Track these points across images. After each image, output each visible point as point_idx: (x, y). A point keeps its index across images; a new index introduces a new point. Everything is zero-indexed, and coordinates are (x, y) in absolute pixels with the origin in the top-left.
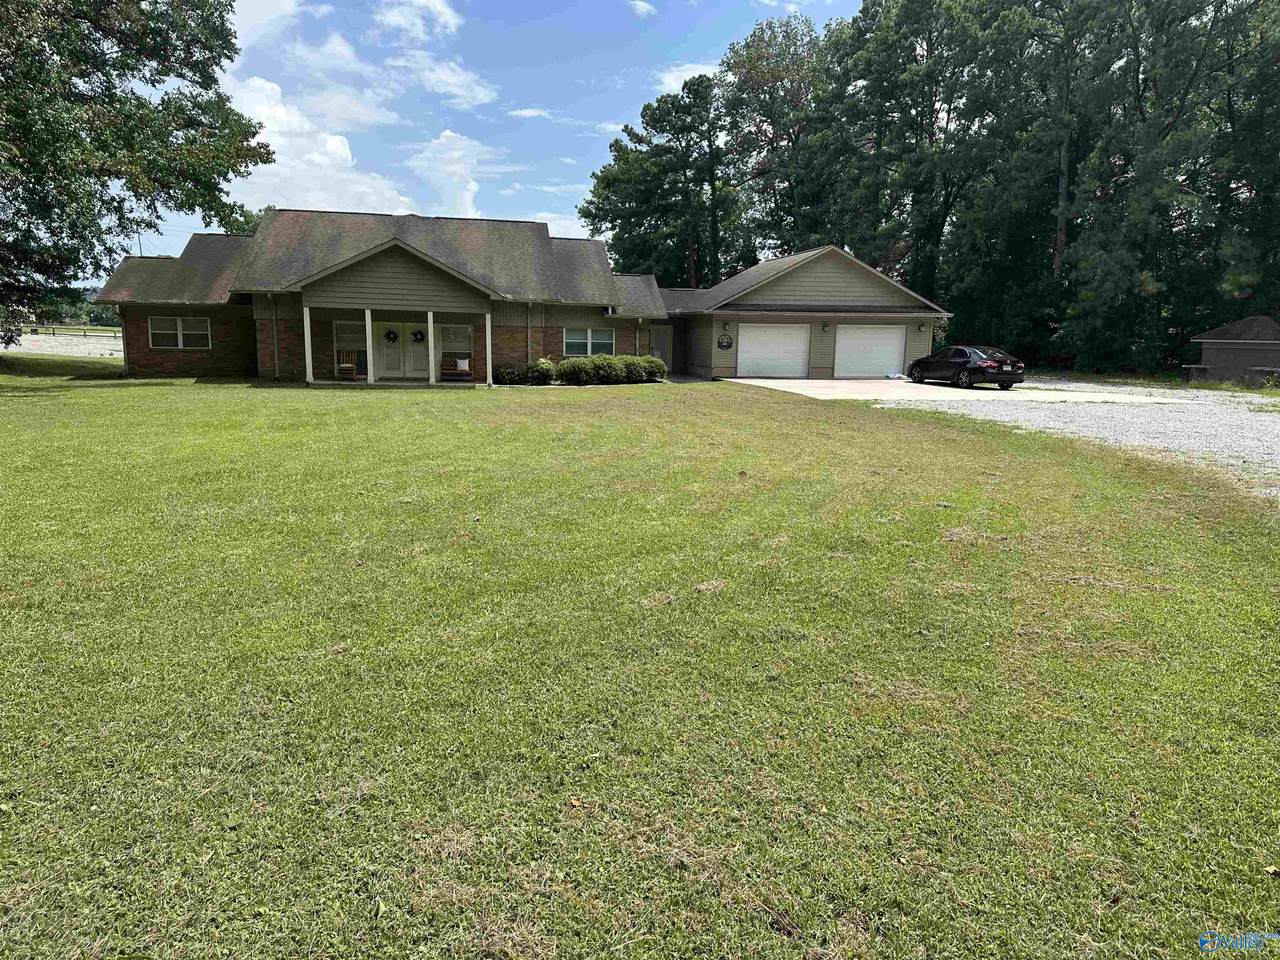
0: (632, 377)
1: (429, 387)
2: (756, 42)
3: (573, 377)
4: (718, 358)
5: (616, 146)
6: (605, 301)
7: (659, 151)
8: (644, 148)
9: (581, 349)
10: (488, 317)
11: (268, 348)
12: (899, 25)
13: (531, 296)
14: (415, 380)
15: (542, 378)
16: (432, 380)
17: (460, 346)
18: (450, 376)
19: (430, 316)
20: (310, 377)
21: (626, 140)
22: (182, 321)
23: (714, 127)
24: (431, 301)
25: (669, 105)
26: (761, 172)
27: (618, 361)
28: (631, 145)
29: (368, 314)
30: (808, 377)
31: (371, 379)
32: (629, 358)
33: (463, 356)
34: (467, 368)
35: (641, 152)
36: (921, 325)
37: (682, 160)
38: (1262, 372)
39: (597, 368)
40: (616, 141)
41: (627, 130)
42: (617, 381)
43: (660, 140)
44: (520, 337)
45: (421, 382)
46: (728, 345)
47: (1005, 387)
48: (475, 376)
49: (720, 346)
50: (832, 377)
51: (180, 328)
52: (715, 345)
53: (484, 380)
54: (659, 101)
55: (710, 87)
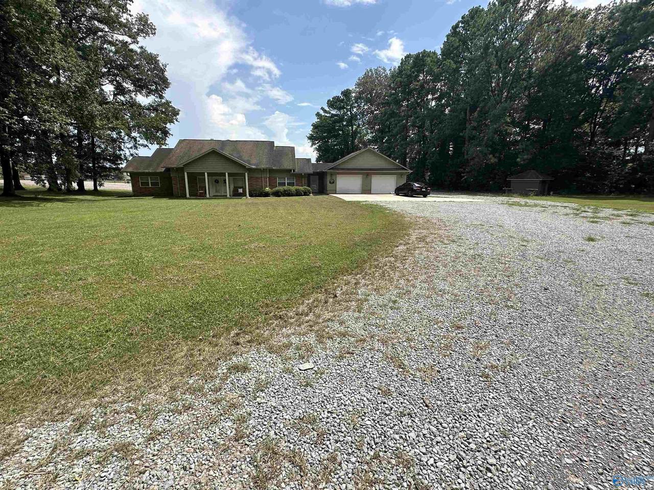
0: (298, 194)
1: (227, 198)
2: (366, 76)
3: (277, 194)
4: (329, 186)
5: (318, 115)
6: (290, 168)
7: (333, 115)
8: (328, 115)
9: (284, 184)
10: (246, 174)
11: (176, 187)
12: (412, 68)
13: (263, 166)
14: (223, 196)
15: (266, 195)
16: (228, 196)
17: (240, 184)
18: (236, 194)
19: (227, 174)
20: (188, 196)
21: (322, 112)
22: (150, 178)
23: (352, 107)
24: (227, 170)
25: (336, 99)
26: (369, 123)
27: (293, 188)
28: (323, 114)
29: (206, 174)
30: (362, 194)
31: (208, 196)
32: (298, 187)
33: (240, 188)
34: (242, 192)
35: (326, 116)
36: (402, 174)
37: (341, 119)
38: (530, 190)
39: (285, 191)
40: (318, 113)
41: (322, 109)
42: (292, 195)
43: (334, 112)
44: (260, 180)
45: (225, 197)
46: (333, 182)
47: (425, 196)
48: (244, 194)
49: (330, 183)
50: (371, 194)
51: (149, 180)
52: (328, 182)
53: (246, 196)
54: (333, 98)
55: (350, 93)
